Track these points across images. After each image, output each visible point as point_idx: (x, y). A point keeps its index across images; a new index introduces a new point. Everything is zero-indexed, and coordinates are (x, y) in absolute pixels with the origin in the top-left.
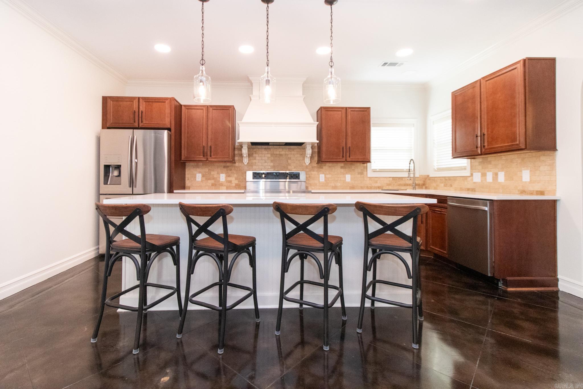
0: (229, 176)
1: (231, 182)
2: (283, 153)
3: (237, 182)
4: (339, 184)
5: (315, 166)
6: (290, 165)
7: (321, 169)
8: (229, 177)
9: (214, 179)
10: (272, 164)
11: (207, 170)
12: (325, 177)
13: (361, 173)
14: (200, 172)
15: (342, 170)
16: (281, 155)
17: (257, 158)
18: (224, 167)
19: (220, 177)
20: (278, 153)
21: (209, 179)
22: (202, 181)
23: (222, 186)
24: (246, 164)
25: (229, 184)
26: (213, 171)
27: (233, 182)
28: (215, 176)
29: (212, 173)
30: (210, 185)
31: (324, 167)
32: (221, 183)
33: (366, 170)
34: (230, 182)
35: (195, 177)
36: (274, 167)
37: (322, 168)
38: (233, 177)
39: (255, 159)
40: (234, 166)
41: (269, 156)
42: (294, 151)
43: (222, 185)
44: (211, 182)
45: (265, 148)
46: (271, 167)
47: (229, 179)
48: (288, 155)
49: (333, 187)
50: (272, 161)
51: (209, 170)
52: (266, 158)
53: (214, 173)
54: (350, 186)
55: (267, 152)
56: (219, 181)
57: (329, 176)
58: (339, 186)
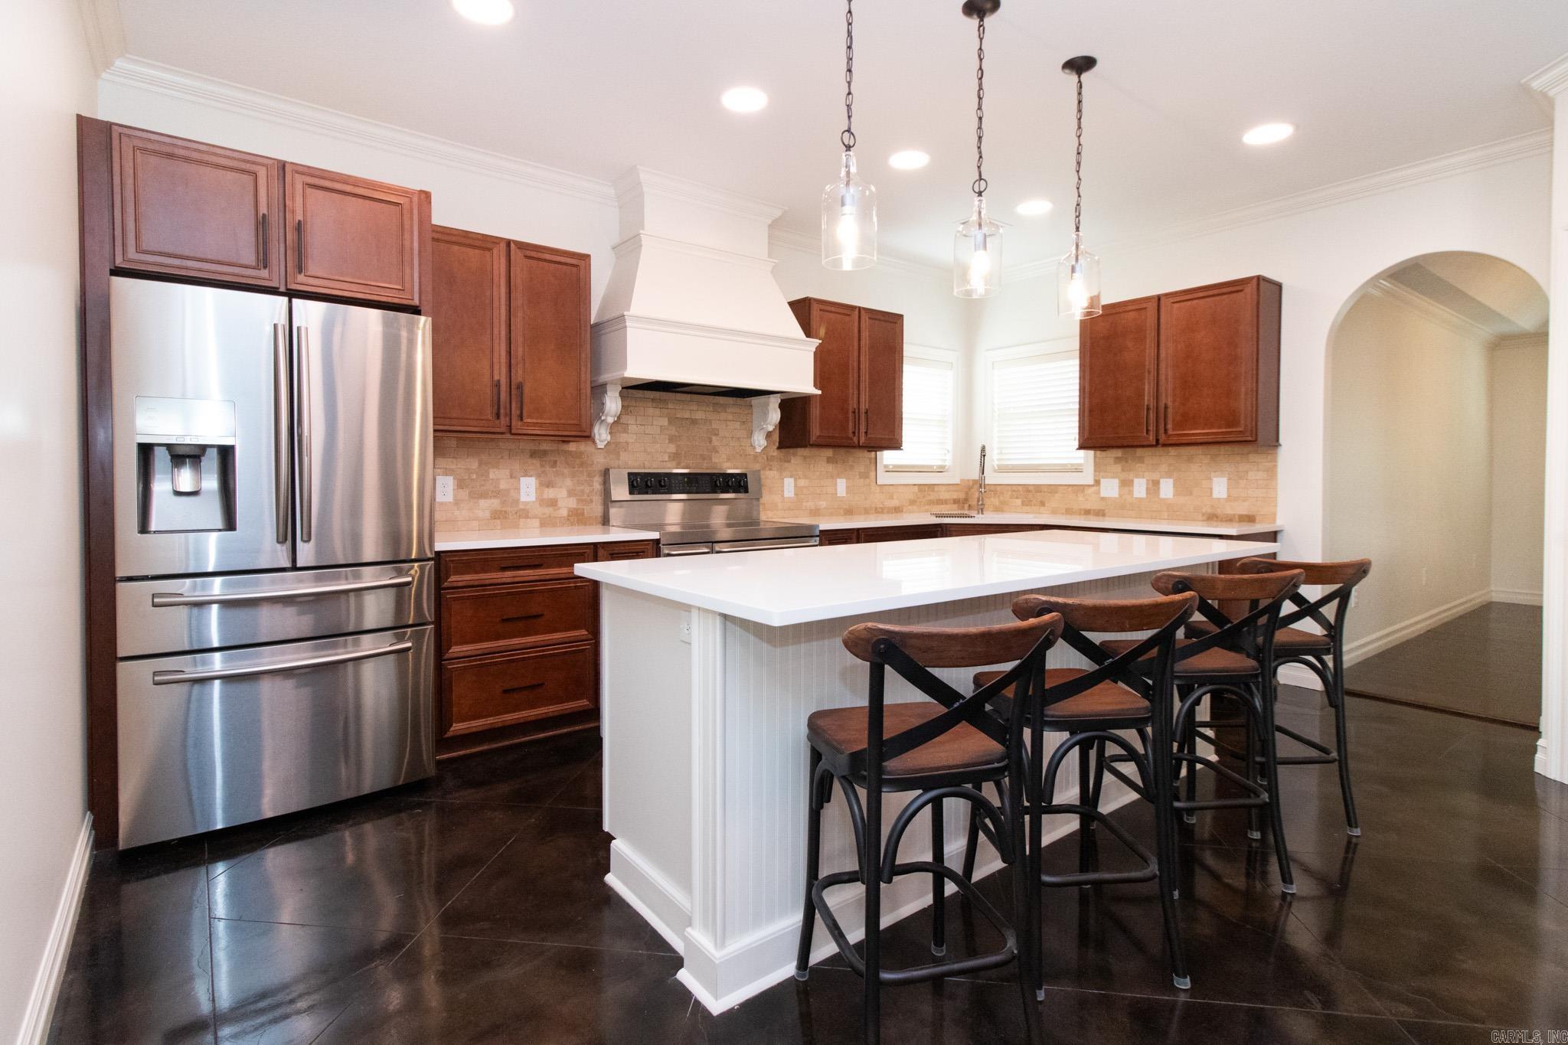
0: (549, 485)
1: (556, 505)
2: (699, 415)
3: (572, 503)
4: (823, 504)
5: (773, 456)
6: (717, 452)
7: (786, 465)
8: (548, 487)
9: (497, 493)
10: (672, 448)
11: (473, 463)
12: (795, 486)
13: (865, 476)
14: (448, 472)
15: (830, 468)
16: (694, 422)
17: (633, 428)
18: (533, 454)
19: (518, 489)
20: (687, 415)
21: (484, 495)
22: (457, 502)
23: (527, 517)
24: (601, 445)
25: (548, 511)
26: (496, 466)
27: (560, 504)
28: (503, 485)
29: (493, 474)
30: (487, 514)
31: (792, 460)
32: (521, 506)
33: (874, 468)
34: (553, 503)
36: (676, 457)
37: (789, 461)
38: (561, 487)
39: (625, 431)
40: (565, 452)
41: (664, 422)
42: (726, 412)
43: (524, 514)
44: (486, 506)
45: (652, 397)
46: (669, 457)
47: (550, 493)
48: (710, 421)
49: (811, 510)
50: (671, 439)
51: (480, 464)
52: (657, 430)
53: (499, 475)
54: (845, 507)
55: (657, 411)
56: (517, 501)
57: (802, 482)
58: (825, 508)
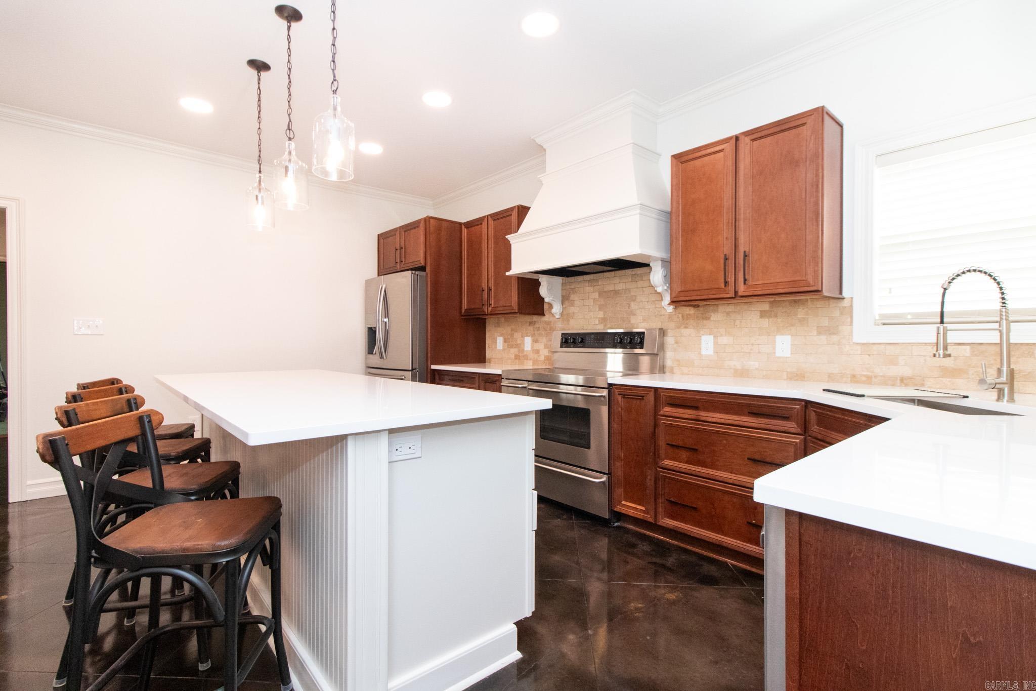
1: (539, 353)
2: (620, 287)
3: (547, 352)
4: (753, 364)
5: (690, 315)
6: (635, 315)
7: (705, 322)
8: (536, 342)
9: (517, 346)
10: (601, 314)
11: (509, 329)
12: (716, 344)
13: (830, 331)
14: (502, 335)
15: (765, 322)
16: (616, 293)
17: (577, 303)
18: (530, 324)
19: (524, 344)
20: (611, 288)
21: (512, 347)
22: (504, 350)
23: (527, 359)
24: (557, 316)
25: (536, 356)
26: (517, 331)
27: (541, 353)
28: (519, 342)
29: (515, 335)
30: (513, 356)
31: (714, 317)
32: (525, 353)
33: (849, 320)
35: (496, 343)
36: (603, 320)
37: (708, 318)
38: (541, 342)
39: (572, 305)
40: (543, 322)
41: (596, 295)
42: (642, 280)
44: (514, 351)
45: (589, 279)
46: (599, 321)
47: (536, 346)
48: (629, 290)
49: (736, 371)
50: (600, 308)
51: (512, 330)
52: (591, 302)
53: (518, 336)
54: (789, 370)
55: (591, 289)
56: (523, 350)
57: (724, 340)
58: (756, 369)
